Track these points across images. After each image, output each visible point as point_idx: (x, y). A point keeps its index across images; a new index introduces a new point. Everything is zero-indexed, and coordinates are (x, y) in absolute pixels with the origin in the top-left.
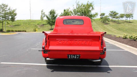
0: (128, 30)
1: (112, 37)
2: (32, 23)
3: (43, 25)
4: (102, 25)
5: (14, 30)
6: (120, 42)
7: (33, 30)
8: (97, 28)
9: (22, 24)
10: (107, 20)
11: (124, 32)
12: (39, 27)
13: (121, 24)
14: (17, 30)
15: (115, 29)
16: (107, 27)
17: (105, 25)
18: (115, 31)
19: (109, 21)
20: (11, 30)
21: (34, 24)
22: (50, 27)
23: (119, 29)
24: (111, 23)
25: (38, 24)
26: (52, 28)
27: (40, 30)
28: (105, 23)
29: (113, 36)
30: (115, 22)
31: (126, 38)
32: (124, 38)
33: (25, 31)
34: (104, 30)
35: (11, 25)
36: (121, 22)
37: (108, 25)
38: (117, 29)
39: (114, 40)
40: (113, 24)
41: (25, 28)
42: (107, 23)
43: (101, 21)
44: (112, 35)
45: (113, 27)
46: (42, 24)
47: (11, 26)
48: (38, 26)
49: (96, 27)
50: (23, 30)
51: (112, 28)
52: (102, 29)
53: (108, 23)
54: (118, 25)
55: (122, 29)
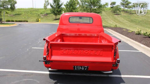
0: (141, 23)
2: (34, 12)
3: (47, 14)
4: (112, 16)
5: (14, 20)
6: (133, 39)
7: (35, 19)
8: (106, 19)
9: (23, 13)
10: (118, 10)
11: (136, 24)
12: (42, 17)
13: (133, 14)
14: (18, 20)
15: (127, 20)
16: (118, 18)
17: (116, 16)
18: (127, 23)
19: (121, 10)
20: (10, 20)
21: (36, 13)
22: (54, 17)
23: (132, 21)
24: (122, 13)
25: (41, 13)
26: (57, 18)
27: (44, 20)
28: (116, 13)
29: (125, 30)
30: (126, 12)
31: (139, 34)
32: (137, 34)
33: (27, 22)
34: (114, 21)
35: (11, 14)
36: (134, 12)
37: (119, 16)
38: (129, 21)
39: (126, 36)
40: (125, 15)
41: (26, 17)
42: (118, 13)
43: (112, 11)
44: (123, 28)
45: (125, 18)
46: (45, 13)
47: (11, 16)
48: (41, 15)
50: (24, 20)
51: (123, 19)
52: (112, 20)
54: (129, 15)
55: (135, 21)
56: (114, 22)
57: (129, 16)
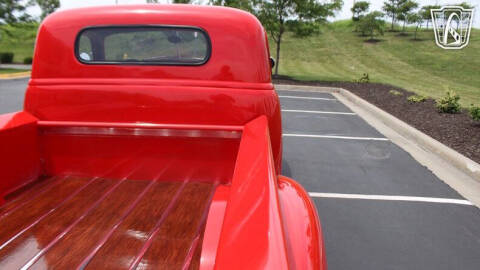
0: (450, 68)
1: (393, 98)
4: (356, 46)
8: (337, 54)
11: (435, 74)
13: (426, 42)
15: (403, 61)
16: (375, 53)
17: (369, 46)
18: (403, 67)
19: (384, 30)
23: (419, 63)
24: (388, 38)
28: (369, 38)
29: (396, 93)
30: (403, 34)
31: (451, 110)
34: (363, 62)
36: (426, 35)
37: (378, 45)
38: (409, 61)
39: (400, 116)
40: (398, 42)
43: (356, 31)
44: (390, 87)
45: (397, 52)
49: (337, 52)
51: (390, 56)
52: (354, 60)
53: (378, 38)
54: (411, 44)
55: (430, 61)
56: (362, 65)
57: (410, 47)
